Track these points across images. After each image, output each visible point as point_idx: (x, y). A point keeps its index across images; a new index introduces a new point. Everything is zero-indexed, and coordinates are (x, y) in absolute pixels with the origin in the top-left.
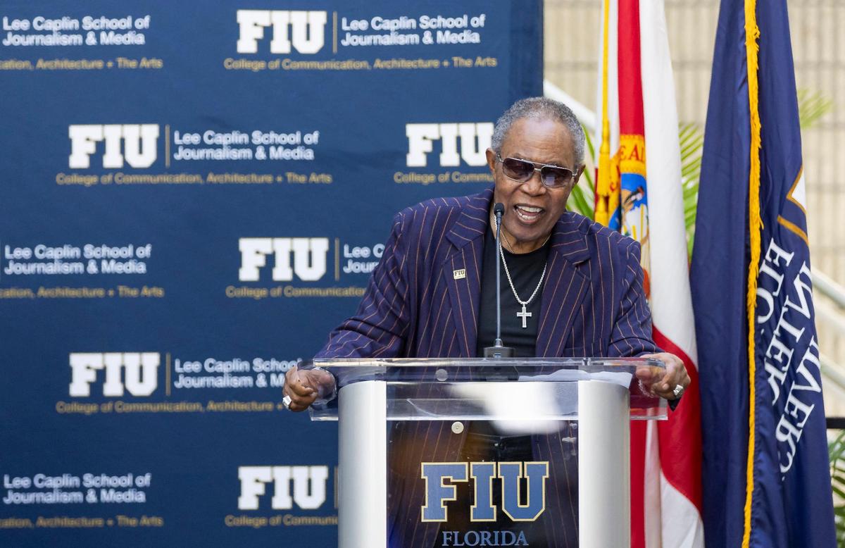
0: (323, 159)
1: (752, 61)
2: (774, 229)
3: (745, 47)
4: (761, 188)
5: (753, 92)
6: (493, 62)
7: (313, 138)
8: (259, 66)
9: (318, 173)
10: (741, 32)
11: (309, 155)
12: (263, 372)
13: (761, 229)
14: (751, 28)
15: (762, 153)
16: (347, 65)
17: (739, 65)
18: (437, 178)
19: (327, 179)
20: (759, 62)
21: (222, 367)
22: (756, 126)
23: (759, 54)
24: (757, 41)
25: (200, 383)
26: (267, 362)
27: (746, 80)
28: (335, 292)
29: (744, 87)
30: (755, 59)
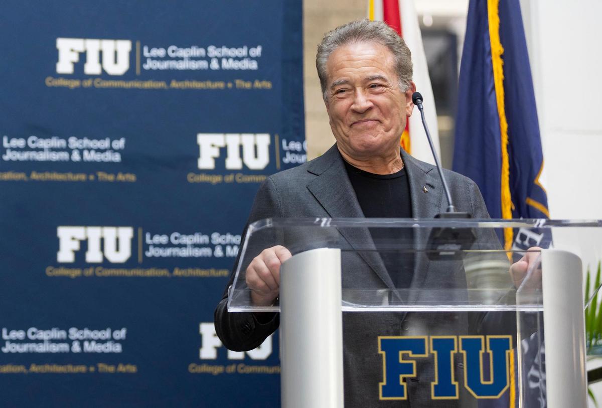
0: (129, 161)
1: (498, 72)
2: (524, 209)
3: (491, 61)
4: (510, 176)
5: (500, 97)
6: (267, 85)
7: (120, 144)
8: (75, 84)
9: (124, 173)
10: (487, 50)
11: (117, 158)
12: (78, 340)
13: (511, 209)
14: (496, 47)
15: (510, 147)
16: (148, 85)
17: (488, 76)
18: (223, 178)
19: (131, 178)
20: (504, 74)
21: (43, 335)
22: (504, 126)
23: (504, 67)
24: (502, 57)
25: (24, 348)
26: (80, 331)
27: (494, 88)
28: (139, 272)
29: (493, 93)
30: (501, 71)
